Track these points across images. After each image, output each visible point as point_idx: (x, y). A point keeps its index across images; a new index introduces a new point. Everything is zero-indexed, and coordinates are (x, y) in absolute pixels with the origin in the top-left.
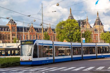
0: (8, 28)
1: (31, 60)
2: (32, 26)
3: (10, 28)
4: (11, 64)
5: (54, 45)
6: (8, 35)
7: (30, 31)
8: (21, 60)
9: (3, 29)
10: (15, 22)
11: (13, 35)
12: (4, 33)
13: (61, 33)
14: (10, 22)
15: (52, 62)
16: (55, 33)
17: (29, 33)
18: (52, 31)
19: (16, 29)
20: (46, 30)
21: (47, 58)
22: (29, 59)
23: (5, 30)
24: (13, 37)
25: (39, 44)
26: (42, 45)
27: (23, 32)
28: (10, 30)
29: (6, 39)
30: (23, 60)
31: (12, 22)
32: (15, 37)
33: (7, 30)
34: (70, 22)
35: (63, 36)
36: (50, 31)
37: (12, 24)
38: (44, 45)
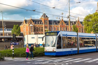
0: (41, 21)
1: (55, 50)
2: (62, 20)
3: (43, 22)
4: (39, 54)
5: (79, 36)
6: (41, 28)
7: (61, 24)
8: (45, 51)
9: (37, 22)
10: (47, 16)
11: (45, 27)
12: (38, 25)
13: (88, 25)
14: (43, 16)
15: (77, 53)
16: (83, 26)
17: (59, 25)
18: (80, 23)
19: (48, 23)
20: (75, 23)
21: (71, 49)
22: (53, 50)
23: (38, 23)
24: (45, 29)
25: (63, 35)
26: (66, 36)
27: (53, 25)
28: (43, 23)
29: (39, 31)
30: (47, 51)
31: (44, 16)
32: (47, 29)
33: (41, 23)
34: (97, 16)
35: (90, 28)
36: (78, 24)
37: (44, 18)
38: (68, 36)
